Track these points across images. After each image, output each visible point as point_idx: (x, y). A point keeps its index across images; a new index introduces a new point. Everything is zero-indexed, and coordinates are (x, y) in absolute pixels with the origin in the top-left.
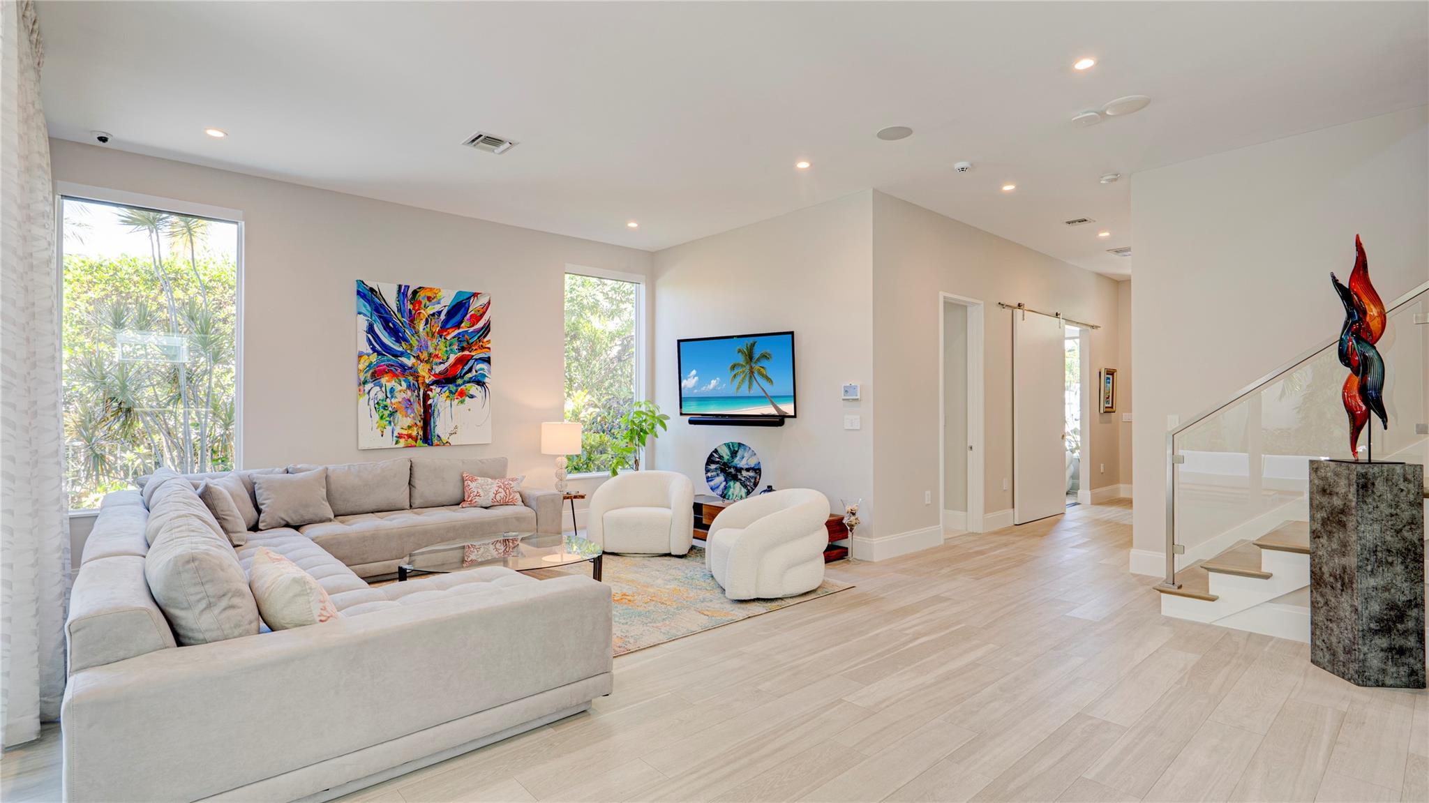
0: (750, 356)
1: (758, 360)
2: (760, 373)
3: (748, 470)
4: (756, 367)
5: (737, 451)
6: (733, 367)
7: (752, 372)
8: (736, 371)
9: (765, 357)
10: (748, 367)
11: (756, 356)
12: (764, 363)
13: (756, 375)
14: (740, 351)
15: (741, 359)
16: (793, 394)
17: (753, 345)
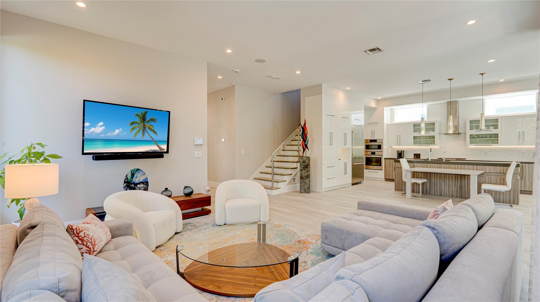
0: (143, 119)
1: (149, 121)
2: (150, 129)
3: (139, 183)
4: (147, 125)
5: (134, 174)
6: (132, 123)
7: (144, 127)
8: (134, 126)
9: (153, 120)
10: (142, 124)
11: (148, 118)
12: (152, 123)
13: (147, 129)
14: (137, 115)
15: (138, 120)
16: (167, 140)
17: (146, 113)
